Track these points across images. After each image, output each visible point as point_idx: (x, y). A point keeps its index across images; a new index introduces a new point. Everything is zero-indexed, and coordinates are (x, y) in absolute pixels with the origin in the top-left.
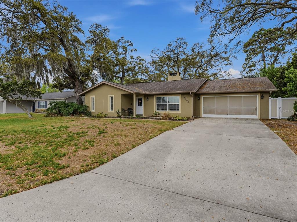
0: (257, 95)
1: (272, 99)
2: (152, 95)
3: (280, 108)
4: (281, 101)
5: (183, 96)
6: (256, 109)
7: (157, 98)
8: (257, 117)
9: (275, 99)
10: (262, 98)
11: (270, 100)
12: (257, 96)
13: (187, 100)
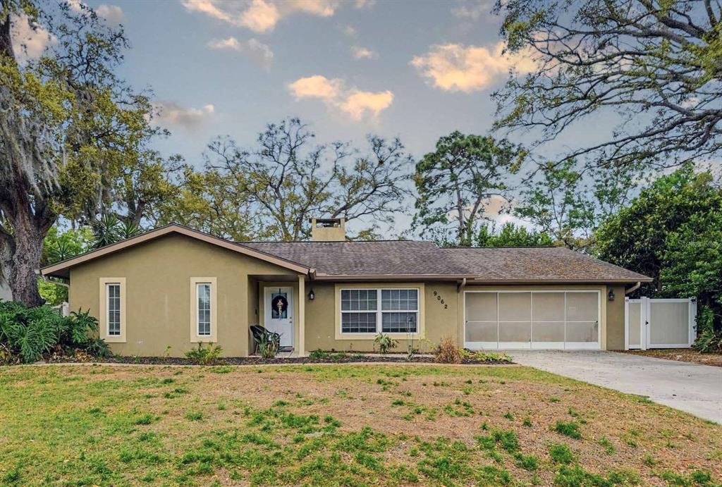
0: (599, 292)
1: (631, 301)
2: (330, 284)
3: (647, 323)
4: (649, 305)
5: (431, 290)
6: (596, 326)
7: (345, 294)
8: (598, 345)
9: (636, 301)
10: (610, 298)
11: (627, 304)
12: (597, 293)
13: (442, 302)
